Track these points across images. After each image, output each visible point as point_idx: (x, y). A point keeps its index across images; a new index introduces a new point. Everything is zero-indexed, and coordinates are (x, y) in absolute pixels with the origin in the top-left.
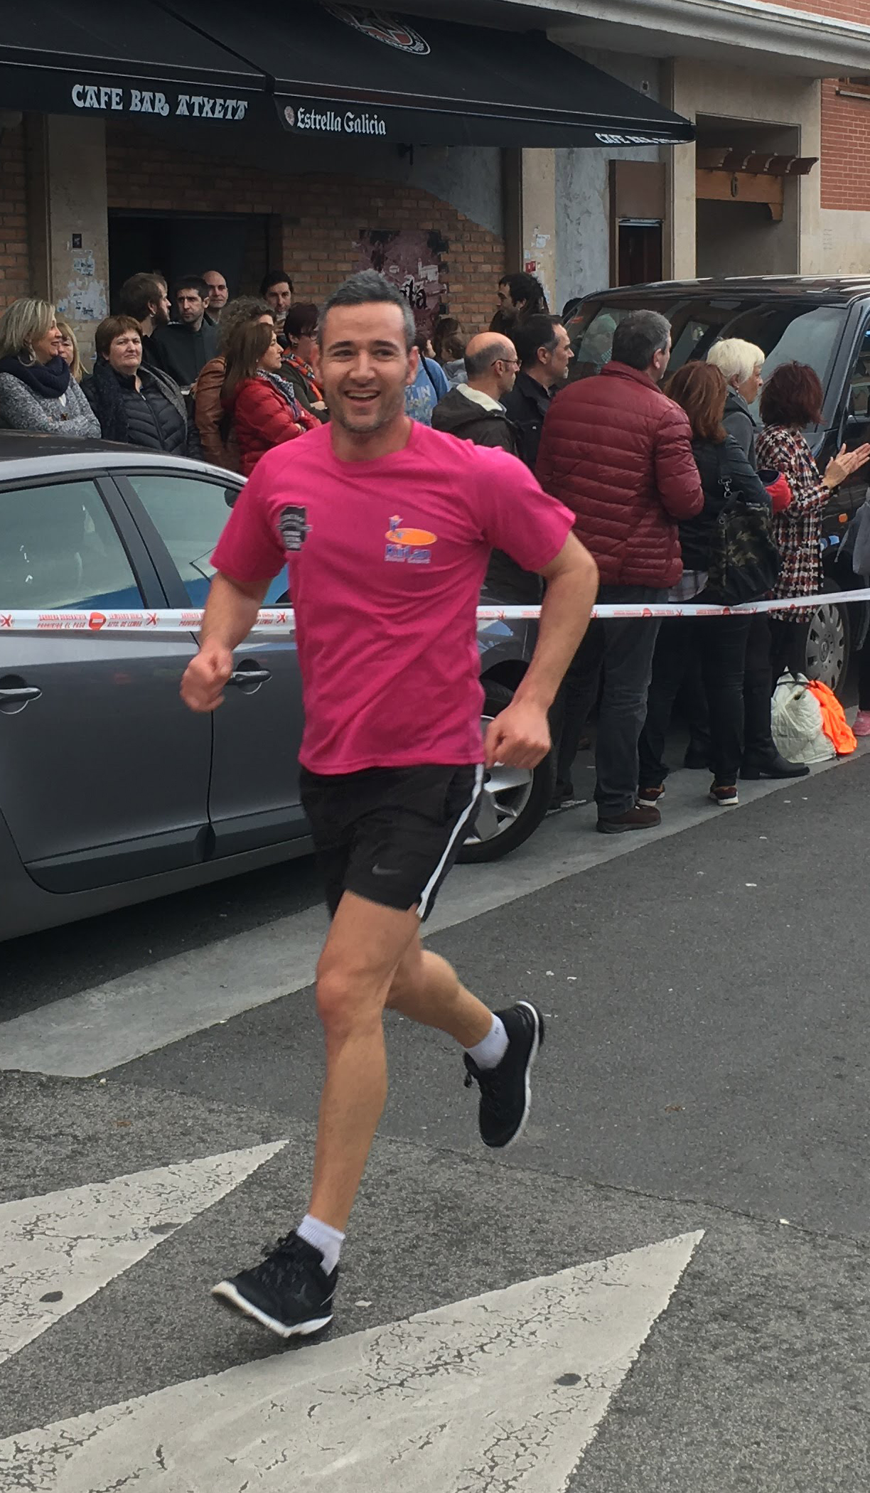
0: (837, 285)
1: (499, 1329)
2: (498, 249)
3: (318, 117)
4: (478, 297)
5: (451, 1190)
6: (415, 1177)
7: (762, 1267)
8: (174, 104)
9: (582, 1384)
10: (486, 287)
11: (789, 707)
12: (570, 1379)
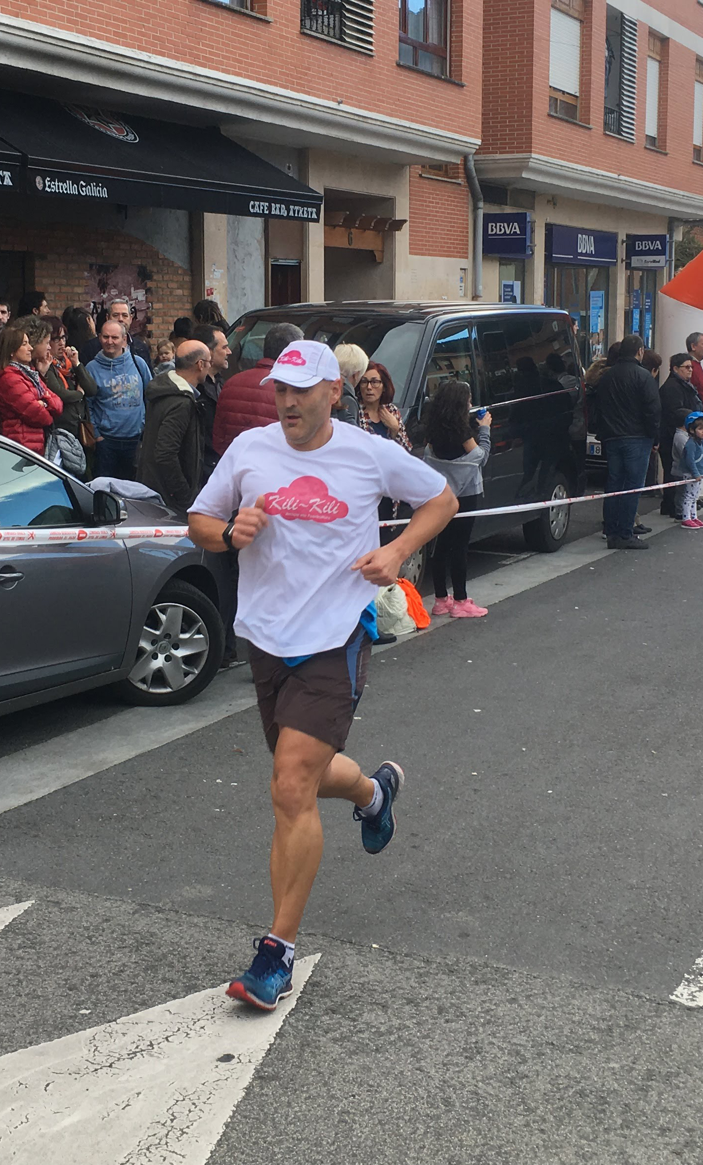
0: (418, 307)
1: (179, 1025)
2: (187, 278)
3: (61, 184)
5: (148, 932)
6: (123, 923)
7: (360, 977)
9: (235, 1061)
10: (178, 305)
11: (385, 597)
12: (227, 1058)
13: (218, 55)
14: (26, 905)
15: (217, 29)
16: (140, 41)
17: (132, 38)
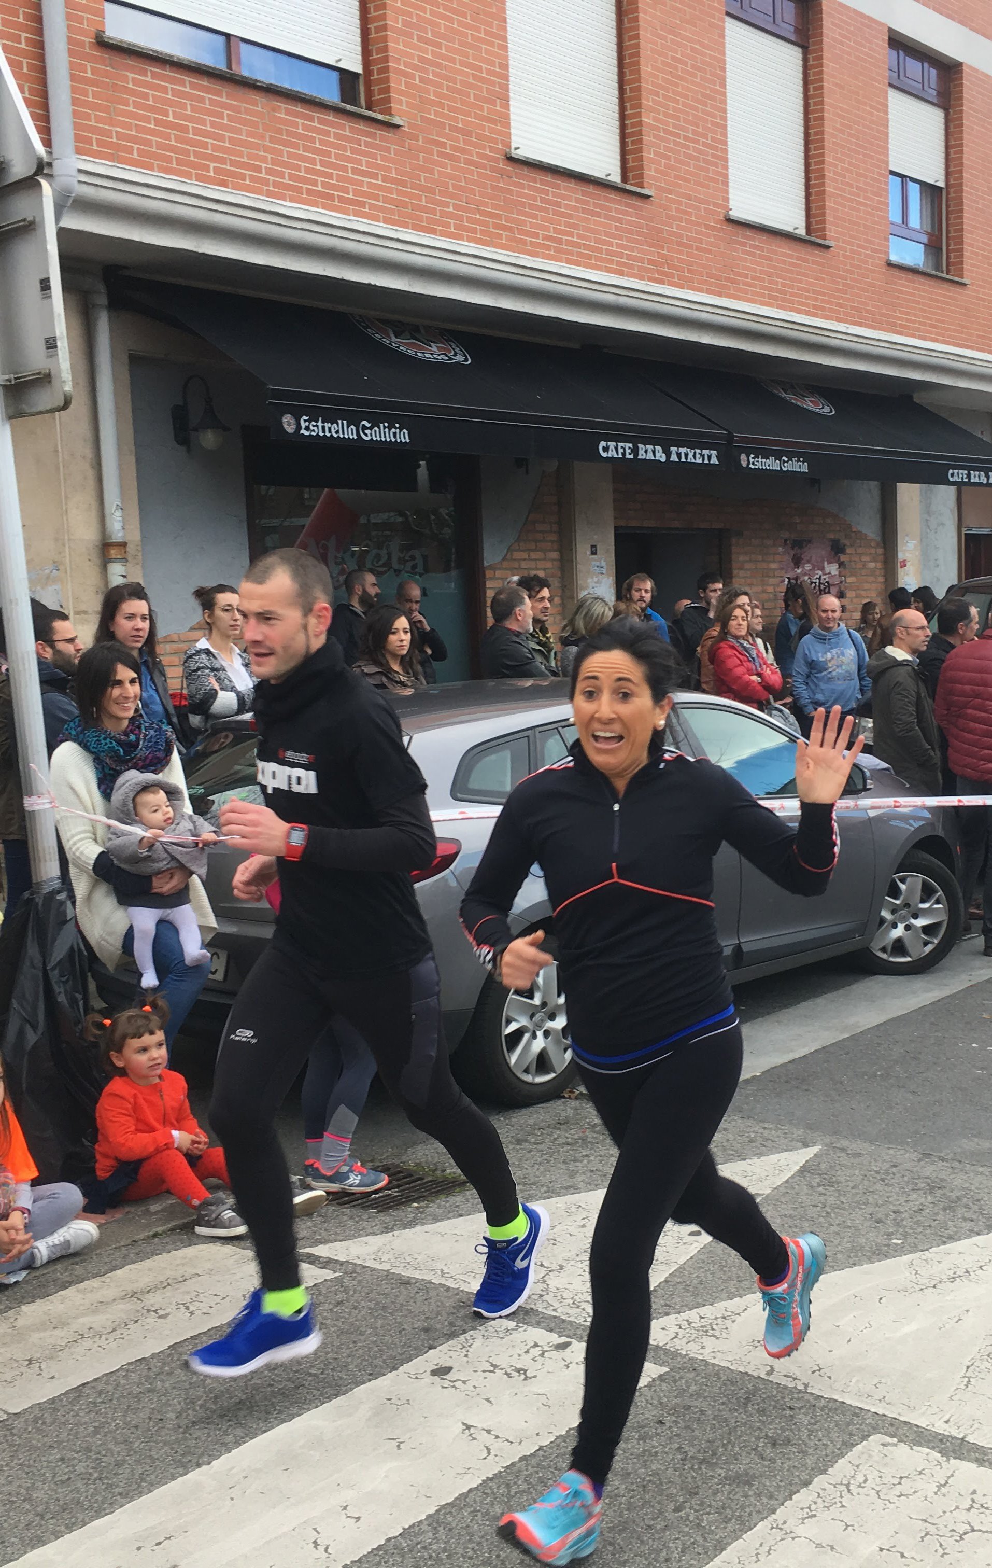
2: (880, 551)
3: (764, 460)
4: (866, 586)
8: (668, 454)
10: (871, 579)
13: (914, 322)
14: (815, 1149)
15: (913, 295)
16: (838, 312)
17: (831, 310)
